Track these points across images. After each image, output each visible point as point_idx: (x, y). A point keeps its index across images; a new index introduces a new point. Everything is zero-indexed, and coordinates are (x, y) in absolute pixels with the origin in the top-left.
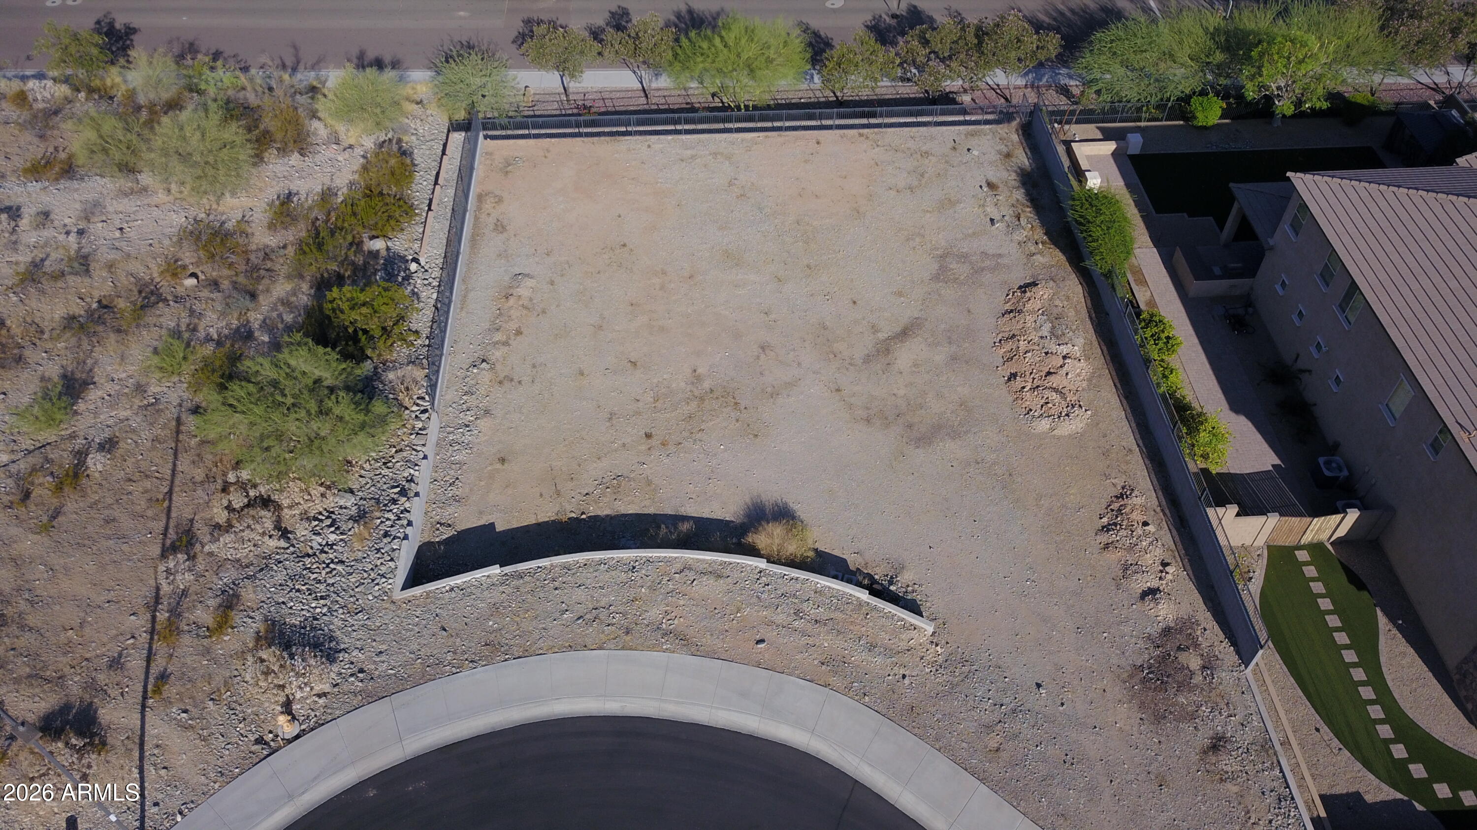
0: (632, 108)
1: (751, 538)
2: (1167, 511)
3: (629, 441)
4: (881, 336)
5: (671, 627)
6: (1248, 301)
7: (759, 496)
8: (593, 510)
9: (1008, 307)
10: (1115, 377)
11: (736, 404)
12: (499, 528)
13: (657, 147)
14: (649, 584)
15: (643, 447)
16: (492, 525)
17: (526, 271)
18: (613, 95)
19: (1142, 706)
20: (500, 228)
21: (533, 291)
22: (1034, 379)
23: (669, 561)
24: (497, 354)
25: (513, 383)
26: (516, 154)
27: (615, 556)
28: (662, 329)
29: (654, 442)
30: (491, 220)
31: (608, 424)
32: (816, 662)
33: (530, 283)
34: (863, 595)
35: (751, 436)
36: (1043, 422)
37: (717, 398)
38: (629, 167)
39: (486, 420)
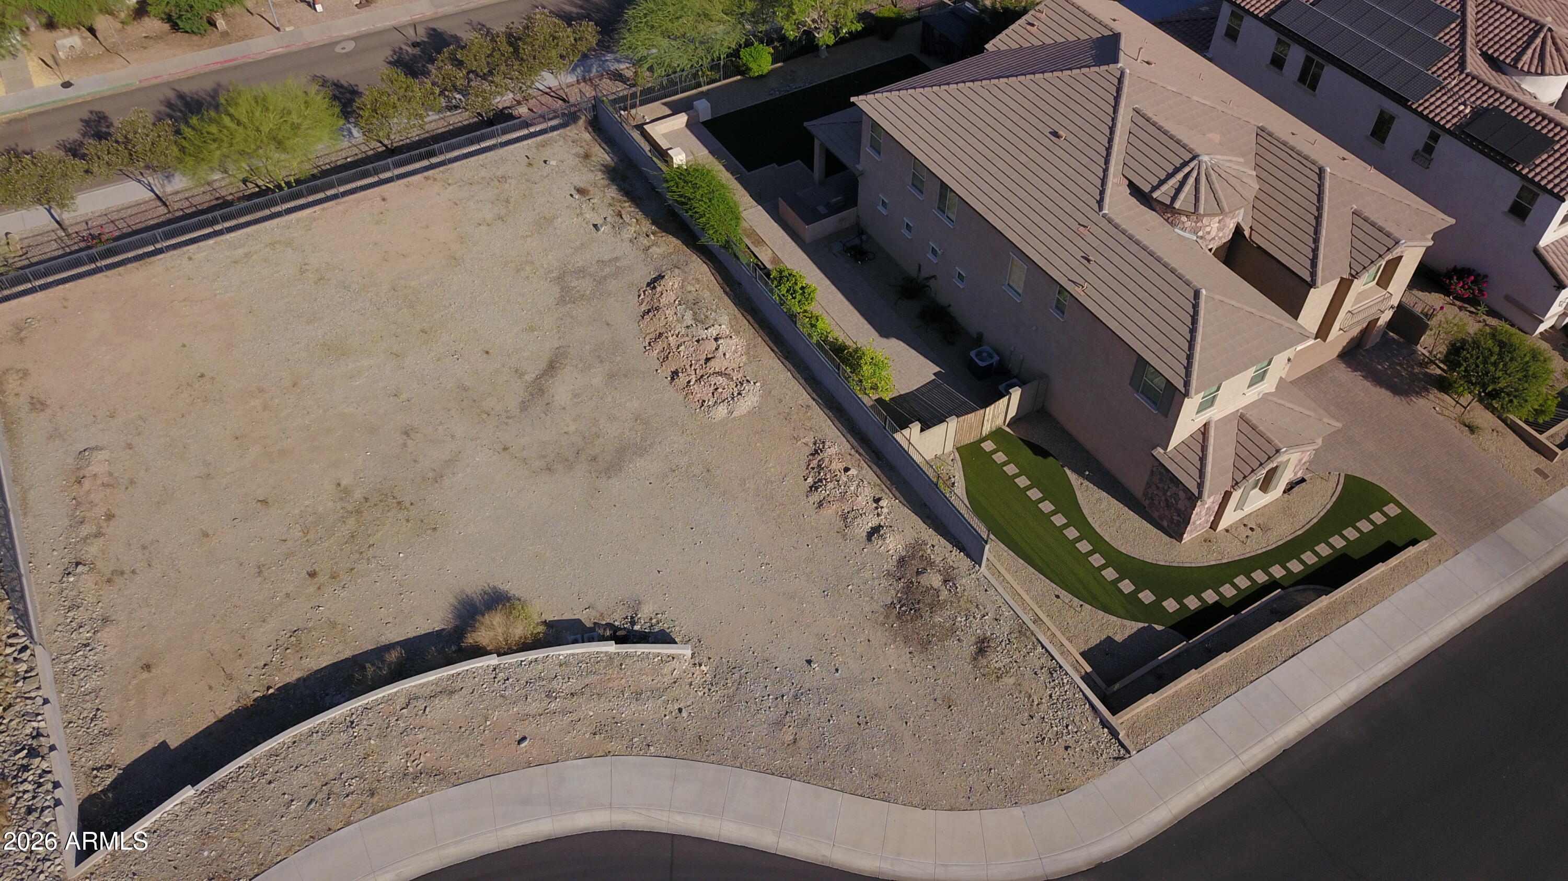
0: (152, 222)
1: (470, 639)
2: (861, 451)
3: (291, 588)
4: (528, 378)
5: (419, 767)
6: (859, 230)
7: (463, 591)
8: (279, 680)
9: (644, 307)
10: (770, 342)
11: (399, 503)
12: (174, 744)
13: (200, 256)
14: (376, 732)
15: (311, 589)
16: (164, 744)
17: (92, 444)
18: (123, 214)
19: (906, 640)
20: (38, 406)
21: (110, 464)
22: (695, 370)
23: (389, 700)
24: (92, 550)
25: (126, 576)
26: (25, 315)
27: (325, 719)
28: (283, 453)
29: (321, 579)
30: (23, 401)
31: (259, 579)
32: (587, 736)
33: (102, 455)
34: (611, 647)
35: (429, 532)
36: (720, 409)
37: (376, 505)
38: (175, 288)
39: (107, 630)
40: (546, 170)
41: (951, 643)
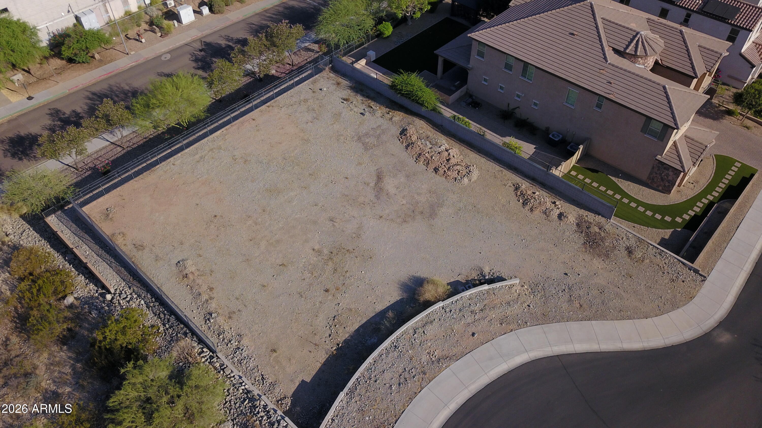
0: (119, 156)
2: (535, 184)
3: (320, 299)
4: (372, 184)
5: (437, 357)
7: (400, 281)
8: (341, 340)
9: (405, 144)
10: (468, 147)
11: (348, 251)
12: (308, 380)
13: (177, 163)
14: (409, 347)
15: (330, 297)
16: (303, 381)
17: (180, 258)
18: (100, 154)
19: (599, 256)
20: (140, 248)
21: (195, 266)
22: (445, 166)
23: (405, 332)
24: (213, 306)
25: (237, 314)
26: (105, 207)
28: (278, 241)
29: (333, 291)
30: (130, 247)
31: (303, 299)
32: (499, 325)
33: (189, 262)
34: (486, 287)
35: (369, 259)
36: (465, 179)
37: (337, 254)
38: (175, 179)
39: (244, 339)
40: (323, 94)
41: (616, 252)
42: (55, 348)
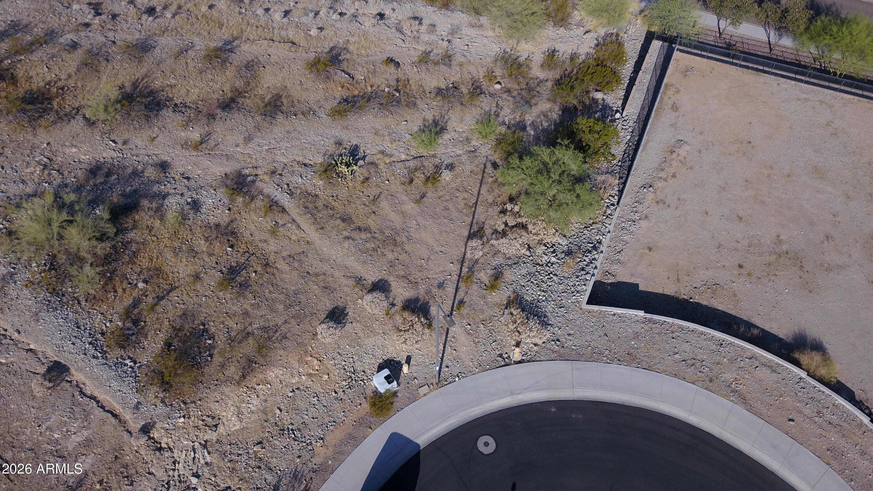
0: (759, 53)
1: (796, 355)
3: (728, 265)
5: (737, 388)
7: (804, 330)
8: (697, 299)
11: (801, 266)
12: (641, 288)
13: (783, 86)
14: (729, 357)
15: (736, 272)
16: (637, 285)
17: (686, 140)
18: (749, 42)
20: (675, 109)
21: (687, 154)
23: (743, 348)
24: (659, 184)
25: (665, 205)
26: (693, 65)
27: (712, 333)
28: (763, 203)
29: (743, 271)
30: (670, 102)
31: (717, 250)
32: (824, 447)
33: (687, 148)
35: (807, 291)
37: (790, 259)
38: (763, 94)
39: (645, 221)
42: (557, 108)
